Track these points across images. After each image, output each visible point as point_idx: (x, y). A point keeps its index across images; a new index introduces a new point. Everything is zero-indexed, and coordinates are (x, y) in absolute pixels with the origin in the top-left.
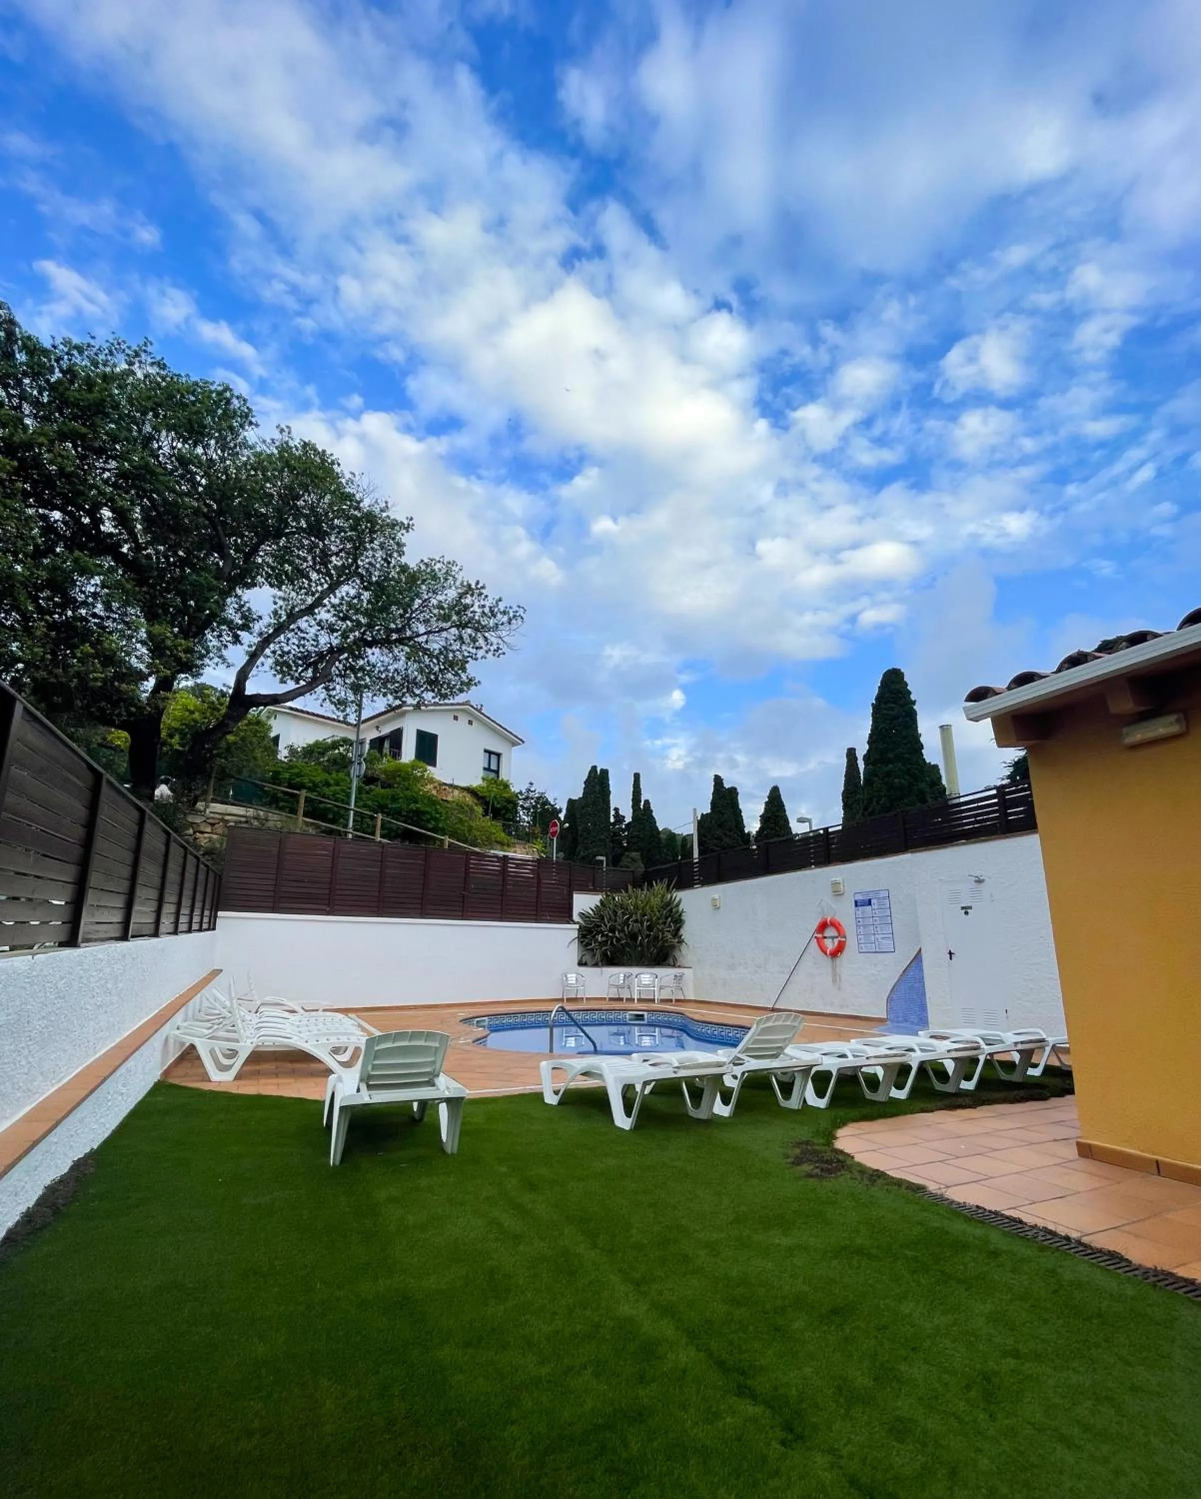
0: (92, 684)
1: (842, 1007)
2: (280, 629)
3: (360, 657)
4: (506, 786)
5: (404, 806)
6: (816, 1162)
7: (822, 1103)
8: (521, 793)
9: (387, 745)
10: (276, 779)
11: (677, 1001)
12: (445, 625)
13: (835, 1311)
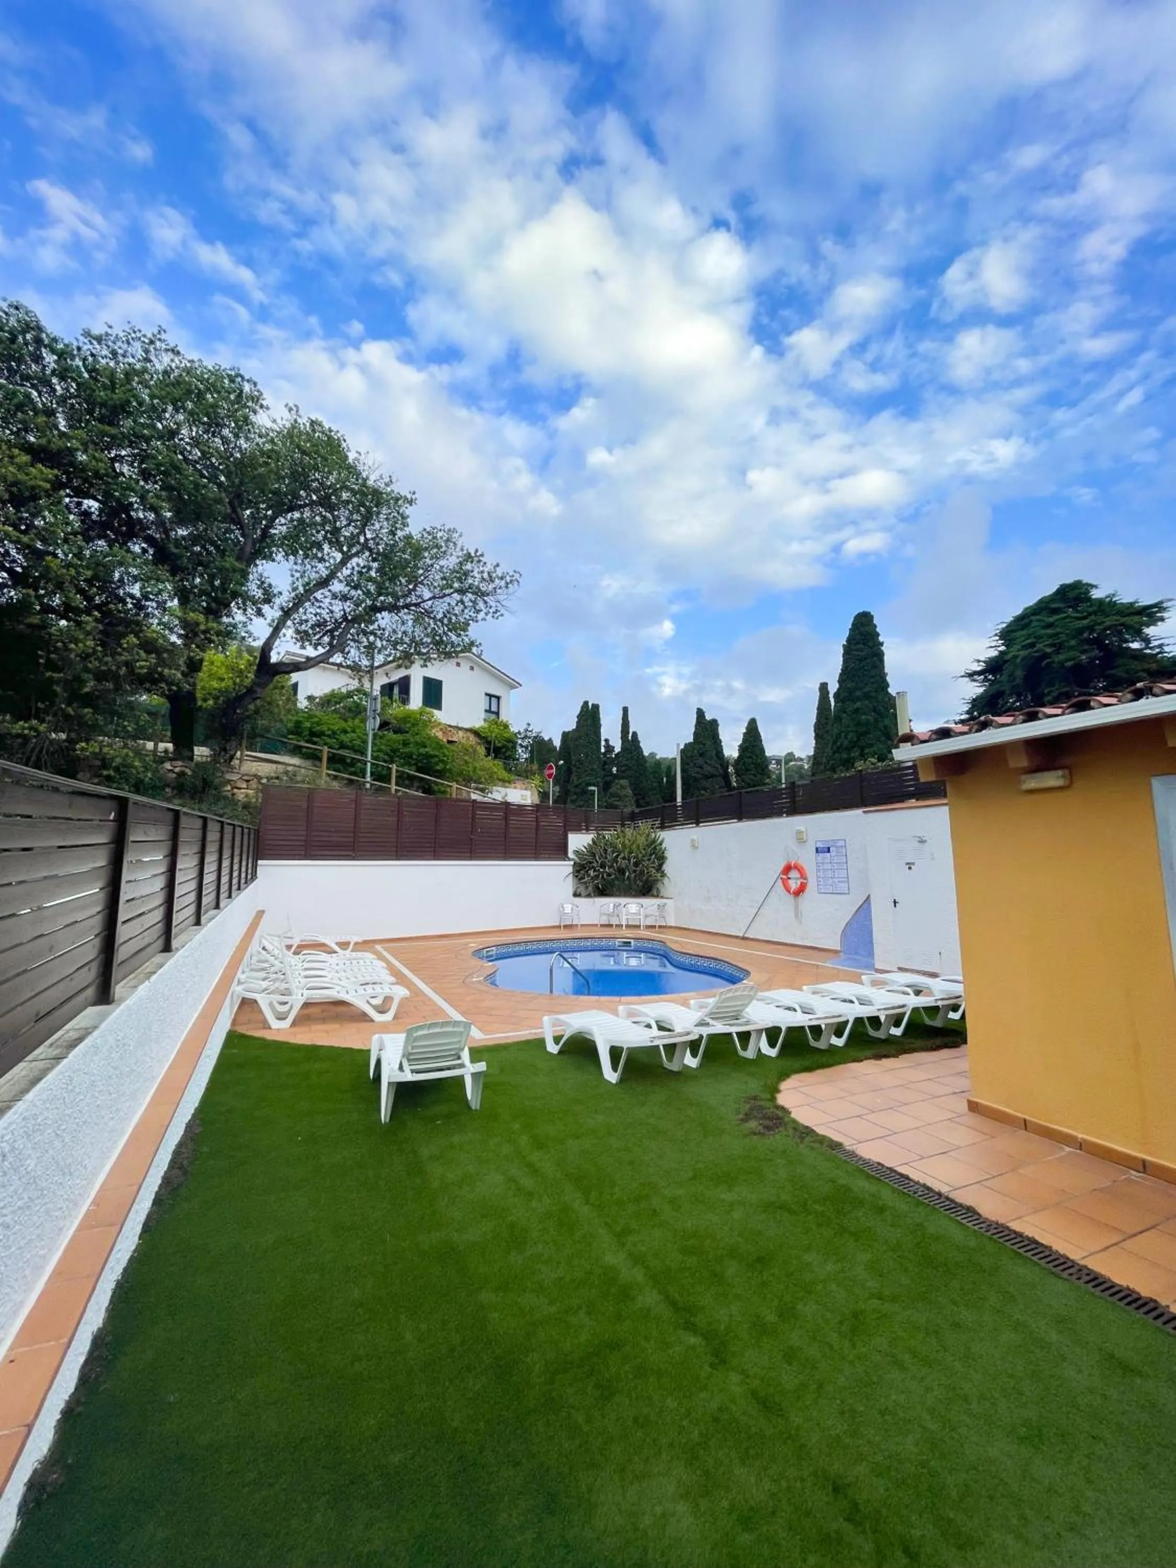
0: (137, 671)
1: (802, 939)
2: (298, 602)
3: (372, 623)
4: (506, 726)
5: (414, 750)
6: (761, 1119)
7: (773, 1053)
8: (519, 733)
9: (396, 690)
10: (297, 730)
11: (660, 927)
12: (447, 591)
13: (759, 1260)
